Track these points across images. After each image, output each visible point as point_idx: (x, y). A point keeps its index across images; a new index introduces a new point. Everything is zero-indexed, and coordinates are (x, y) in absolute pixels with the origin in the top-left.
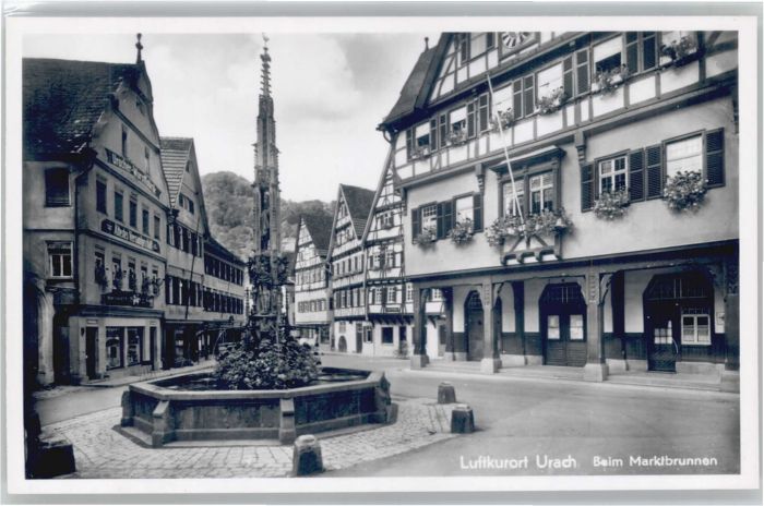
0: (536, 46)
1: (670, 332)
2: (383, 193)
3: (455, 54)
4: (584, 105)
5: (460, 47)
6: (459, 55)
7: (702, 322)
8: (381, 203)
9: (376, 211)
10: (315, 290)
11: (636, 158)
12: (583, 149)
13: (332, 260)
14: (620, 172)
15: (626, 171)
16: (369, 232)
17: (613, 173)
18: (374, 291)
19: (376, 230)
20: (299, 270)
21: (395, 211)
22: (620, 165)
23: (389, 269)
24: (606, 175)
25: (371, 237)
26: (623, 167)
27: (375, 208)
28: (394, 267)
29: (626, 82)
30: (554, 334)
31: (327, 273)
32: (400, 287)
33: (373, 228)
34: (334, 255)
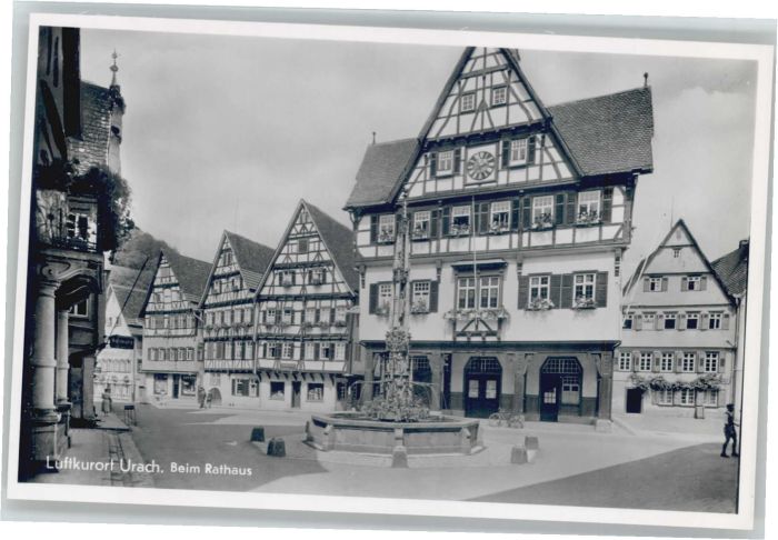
0: (494, 184)
1: (554, 395)
2: (285, 250)
3: (424, 168)
4: (526, 235)
5: (429, 163)
6: (429, 170)
7: (575, 389)
8: (280, 260)
9: (274, 267)
10: (178, 337)
11: (556, 278)
12: (520, 265)
13: (204, 307)
14: (544, 286)
15: (548, 286)
16: (264, 286)
17: (540, 286)
18: (265, 345)
19: (273, 285)
20: (150, 313)
21: (298, 271)
22: (544, 281)
23: (286, 326)
24: (535, 286)
25: (265, 292)
26: (546, 283)
27: (273, 265)
28: (292, 324)
29: (553, 228)
30: (474, 393)
31: (197, 321)
32: (298, 344)
33: (269, 282)
34: (207, 303)
